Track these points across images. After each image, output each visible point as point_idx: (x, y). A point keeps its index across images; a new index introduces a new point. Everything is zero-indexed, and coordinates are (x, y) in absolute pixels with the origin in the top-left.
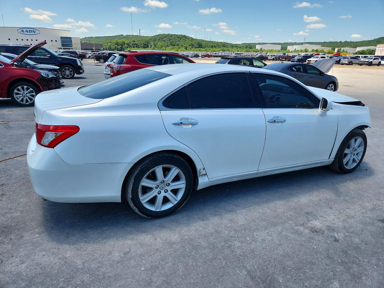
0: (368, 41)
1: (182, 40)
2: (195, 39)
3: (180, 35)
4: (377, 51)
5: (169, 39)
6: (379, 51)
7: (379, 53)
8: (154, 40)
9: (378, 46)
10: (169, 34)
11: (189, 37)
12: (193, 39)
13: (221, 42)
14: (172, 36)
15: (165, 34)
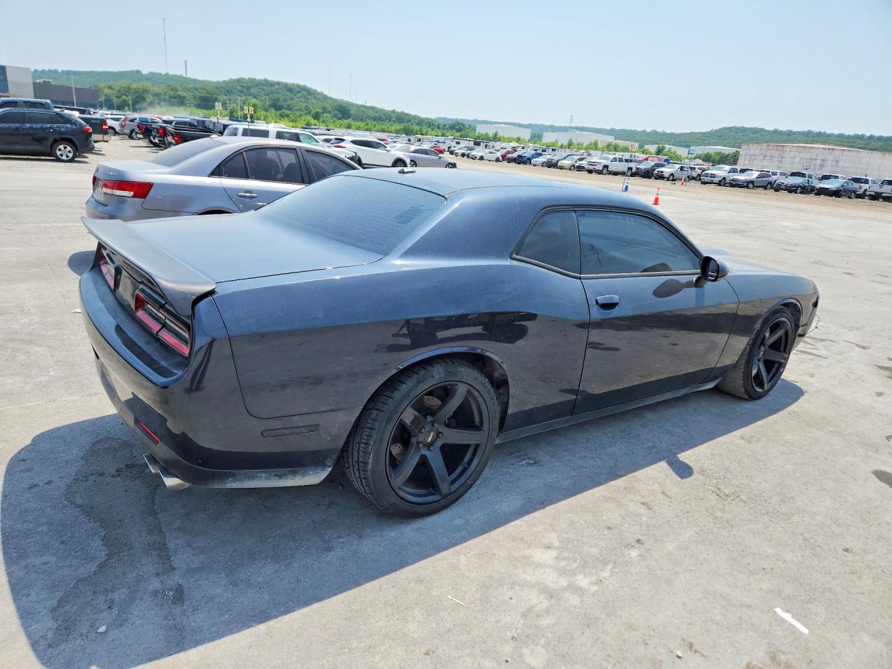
0: (701, 133)
1: (299, 95)
2: (331, 99)
3: (293, 84)
4: (744, 156)
5: (264, 90)
6: (747, 157)
7: (747, 162)
8: (228, 91)
9: (745, 147)
10: (266, 81)
11: (316, 91)
12: (325, 97)
13: (394, 112)
14: (272, 84)
15: (255, 79)
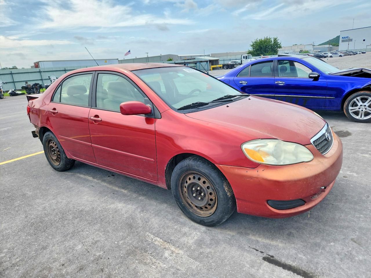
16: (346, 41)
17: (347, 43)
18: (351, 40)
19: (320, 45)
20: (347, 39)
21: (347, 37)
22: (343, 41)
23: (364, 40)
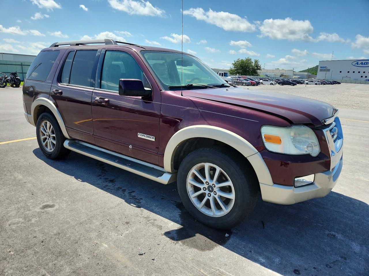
16: (324, 70)
17: (325, 72)
18: (329, 70)
19: (300, 72)
20: (325, 68)
21: (325, 67)
22: (321, 70)
23: (341, 72)
